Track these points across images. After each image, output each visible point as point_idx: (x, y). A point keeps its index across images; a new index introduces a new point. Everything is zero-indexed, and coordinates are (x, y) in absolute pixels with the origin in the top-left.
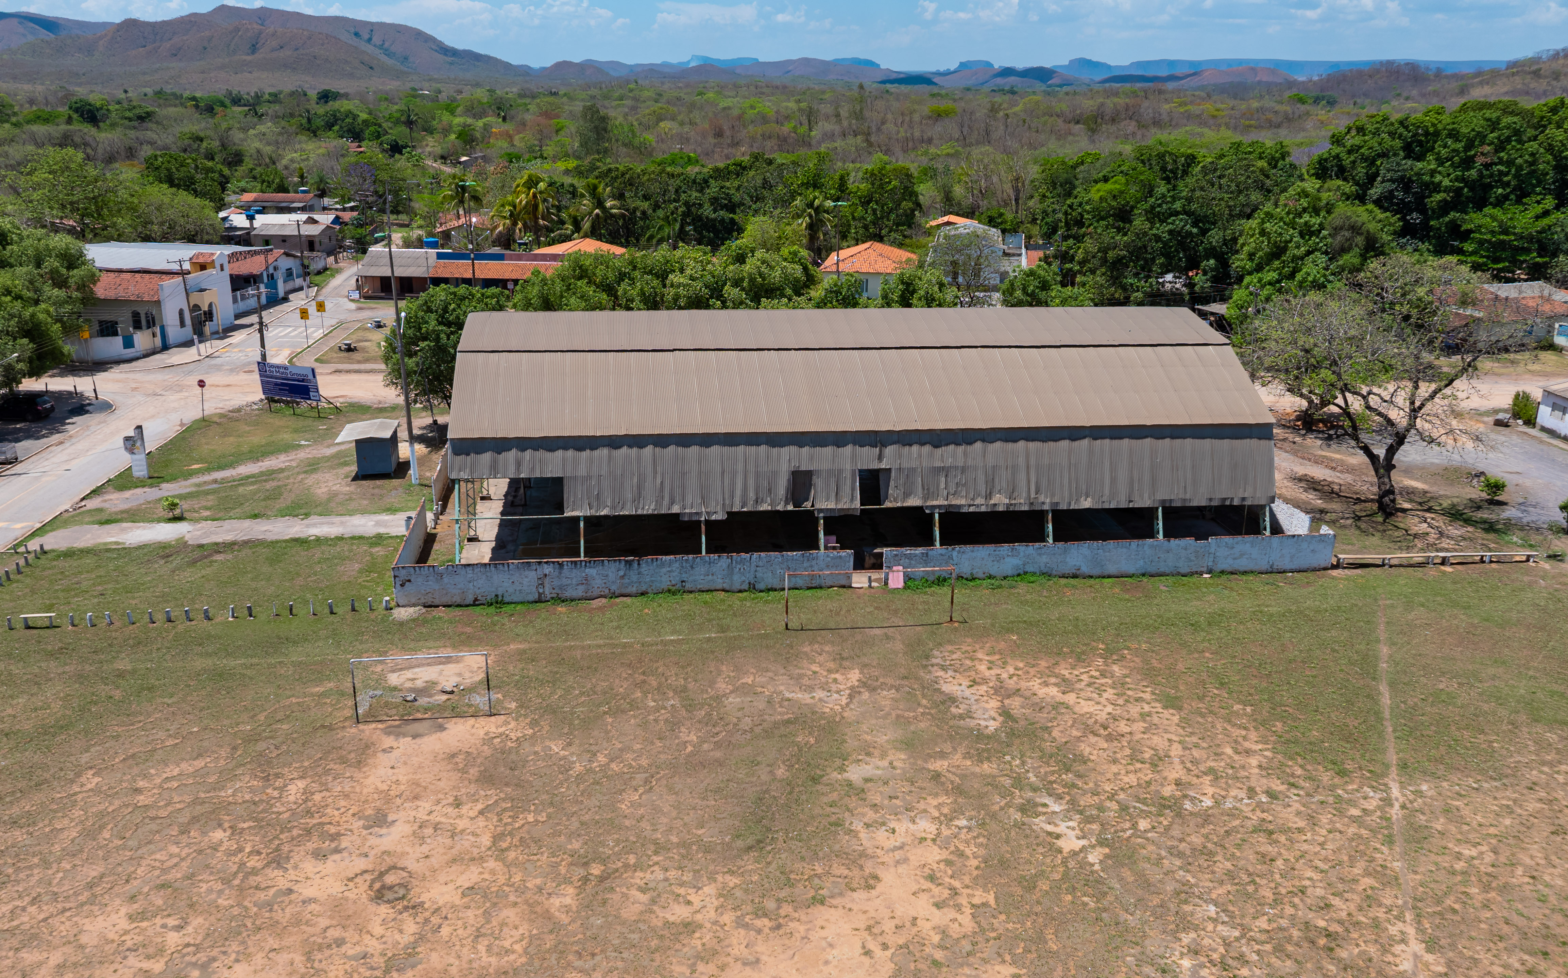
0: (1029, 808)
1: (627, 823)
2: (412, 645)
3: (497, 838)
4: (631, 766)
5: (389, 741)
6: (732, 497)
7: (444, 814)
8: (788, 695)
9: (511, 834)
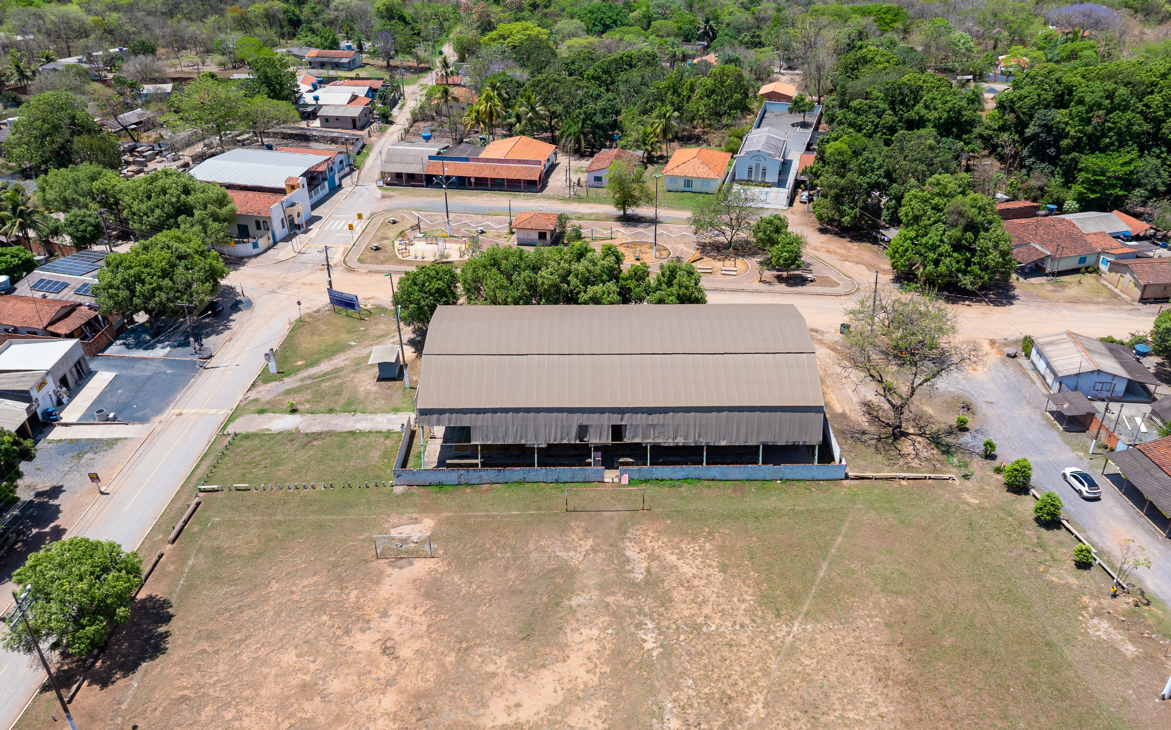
0: (639, 626)
1: (479, 622)
2: (401, 511)
3: (429, 626)
4: (485, 591)
5: (389, 570)
6: (550, 436)
7: (410, 613)
8: (558, 553)
9: (434, 625)
